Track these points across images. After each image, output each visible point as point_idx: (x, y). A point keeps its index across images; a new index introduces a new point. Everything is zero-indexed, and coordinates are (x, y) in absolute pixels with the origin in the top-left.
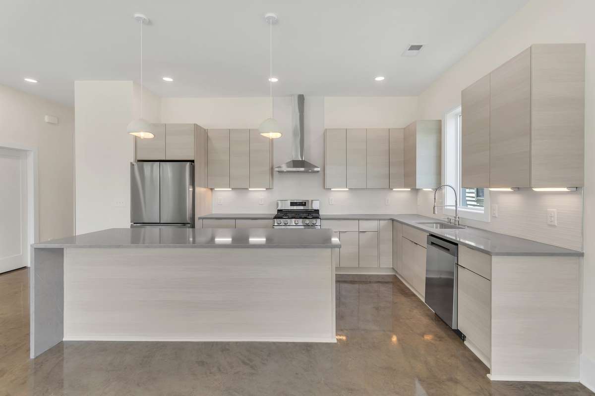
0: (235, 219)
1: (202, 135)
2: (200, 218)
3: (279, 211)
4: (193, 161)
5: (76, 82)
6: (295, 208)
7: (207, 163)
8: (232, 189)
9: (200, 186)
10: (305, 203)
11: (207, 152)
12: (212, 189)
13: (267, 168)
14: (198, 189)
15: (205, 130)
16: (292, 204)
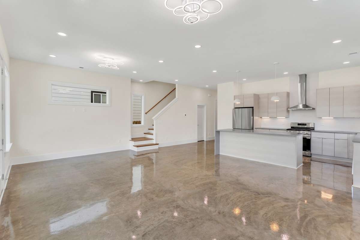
0: (270, 129)
1: (257, 97)
2: (255, 128)
3: (291, 127)
4: (253, 107)
5: (218, 85)
6: (300, 126)
7: (259, 107)
8: (270, 117)
9: (256, 116)
10: (306, 124)
11: (259, 103)
12: (261, 118)
13: (285, 109)
14: (254, 117)
15: (258, 95)
16: (299, 124)
